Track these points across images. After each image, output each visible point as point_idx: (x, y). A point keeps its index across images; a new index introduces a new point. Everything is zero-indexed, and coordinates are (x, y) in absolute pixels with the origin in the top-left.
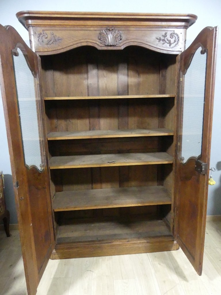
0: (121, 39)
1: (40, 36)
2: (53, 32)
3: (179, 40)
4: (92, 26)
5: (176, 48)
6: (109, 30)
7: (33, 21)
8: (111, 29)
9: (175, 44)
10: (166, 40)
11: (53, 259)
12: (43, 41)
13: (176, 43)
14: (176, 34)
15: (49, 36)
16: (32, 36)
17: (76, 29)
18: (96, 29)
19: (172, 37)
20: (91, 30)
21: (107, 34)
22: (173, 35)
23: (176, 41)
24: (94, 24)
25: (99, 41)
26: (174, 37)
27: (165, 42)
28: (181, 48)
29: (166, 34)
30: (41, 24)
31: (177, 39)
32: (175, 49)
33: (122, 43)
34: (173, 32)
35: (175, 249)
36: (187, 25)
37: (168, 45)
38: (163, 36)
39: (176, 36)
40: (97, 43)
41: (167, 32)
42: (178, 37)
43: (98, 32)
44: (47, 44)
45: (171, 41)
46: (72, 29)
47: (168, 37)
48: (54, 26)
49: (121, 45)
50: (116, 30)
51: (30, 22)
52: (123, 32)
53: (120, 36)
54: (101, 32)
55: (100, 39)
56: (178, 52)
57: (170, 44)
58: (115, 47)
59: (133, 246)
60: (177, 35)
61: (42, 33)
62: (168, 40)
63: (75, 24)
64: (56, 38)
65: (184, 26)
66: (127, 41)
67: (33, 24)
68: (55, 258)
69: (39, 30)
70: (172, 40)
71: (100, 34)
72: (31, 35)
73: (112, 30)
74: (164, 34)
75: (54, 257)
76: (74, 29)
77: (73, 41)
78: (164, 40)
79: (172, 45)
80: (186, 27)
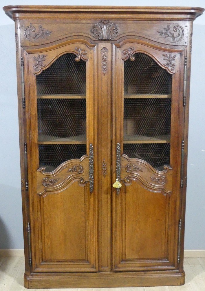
0: (116, 33)
1: (27, 30)
2: (42, 25)
3: (183, 34)
4: (84, 19)
5: (181, 42)
6: (103, 23)
7: (20, 14)
8: (105, 22)
9: (179, 38)
10: (168, 33)
11: (29, 288)
12: (30, 35)
13: (180, 36)
14: (180, 27)
15: (37, 30)
16: (19, 30)
17: (68, 21)
18: (89, 22)
19: (175, 30)
20: (83, 23)
21: (100, 27)
22: (177, 28)
23: (181, 34)
24: (87, 17)
25: (92, 34)
26: (178, 30)
27: (167, 36)
28: (186, 43)
29: (168, 27)
30: (29, 17)
31: (181, 32)
32: (179, 44)
33: (117, 36)
34: (176, 25)
35: (179, 284)
36: (193, 18)
37: (172, 39)
38: (165, 29)
39: (180, 29)
40: (90, 36)
41: (169, 24)
42: (183, 31)
43: (91, 25)
44: (34, 38)
45: (174, 34)
46: (62, 21)
47: (171, 30)
48: (43, 19)
49: (116, 39)
50: (111, 23)
51: (17, 15)
52: (119, 25)
53: (116, 29)
54: (95, 25)
55: (93, 33)
56: (183, 47)
57: (174, 38)
58: (109, 41)
59: (126, 277)
60: (182, 28)
61: (30, 26)
62: (170, 34)
63: (66, 17)
64: (45, 31)
65: (190, 19)
66: (124, 35)
67: (21, 17)
68: (31, 287)
69: (27, 23)
70: (176, 34)
71: (93, 27)
72: (17, 29)
73: (107, 23)
74: (166, 27)
75: (30, 285)
76: (65, 21)
77: (63, 34)
78: (166, 34)
79: (176, 39)
80: (192, 20)
